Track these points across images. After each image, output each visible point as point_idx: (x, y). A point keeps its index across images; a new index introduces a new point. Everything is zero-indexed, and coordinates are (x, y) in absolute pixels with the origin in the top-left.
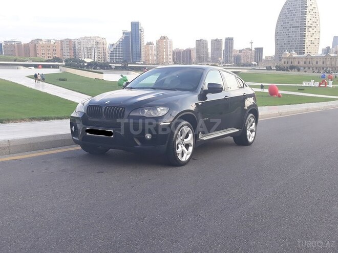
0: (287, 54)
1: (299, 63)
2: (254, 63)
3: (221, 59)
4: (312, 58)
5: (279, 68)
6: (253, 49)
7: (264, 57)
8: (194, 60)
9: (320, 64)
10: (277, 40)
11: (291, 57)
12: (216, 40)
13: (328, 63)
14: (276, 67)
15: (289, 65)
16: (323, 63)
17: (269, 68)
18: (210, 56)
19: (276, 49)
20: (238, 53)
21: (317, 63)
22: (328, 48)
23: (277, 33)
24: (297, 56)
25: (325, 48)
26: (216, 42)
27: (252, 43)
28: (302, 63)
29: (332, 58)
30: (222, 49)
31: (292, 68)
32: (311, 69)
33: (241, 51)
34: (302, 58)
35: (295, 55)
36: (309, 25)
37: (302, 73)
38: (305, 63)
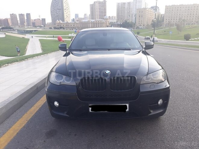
0: (58, 21)
1: (63, 25)
2: (42, 26)
3: (26, 24)
4: (69, 23)
5: (55, 28)
6: (41, 19)
7: (46, 23)
8: (10, 24)
9: (72, 26)
10: (52, 15)
11: (60, 23)
12: (21, 14)
13: (76, 25)
14: (54, 27)
15: (59, 27)
16: (74, 25)
17: (51, 28)
18: (19, 22)
19: (52, 19)
20: (34, 21)
21: (71, 25)
22: (74, 19)
23: (51, 12)
24: (62, 22)
25: (72, 19)
26: (21, 15)
27: (40, 16)
28: (65, 26)
29: (77, 23)
30: (25, 19)
31: (61, 28)
32: (69, 28)
33: (35, 20)
34: (65, 23)
35: (61, 22)
36: (65, 8)
37: (65, 30)
38: (66, 26)
